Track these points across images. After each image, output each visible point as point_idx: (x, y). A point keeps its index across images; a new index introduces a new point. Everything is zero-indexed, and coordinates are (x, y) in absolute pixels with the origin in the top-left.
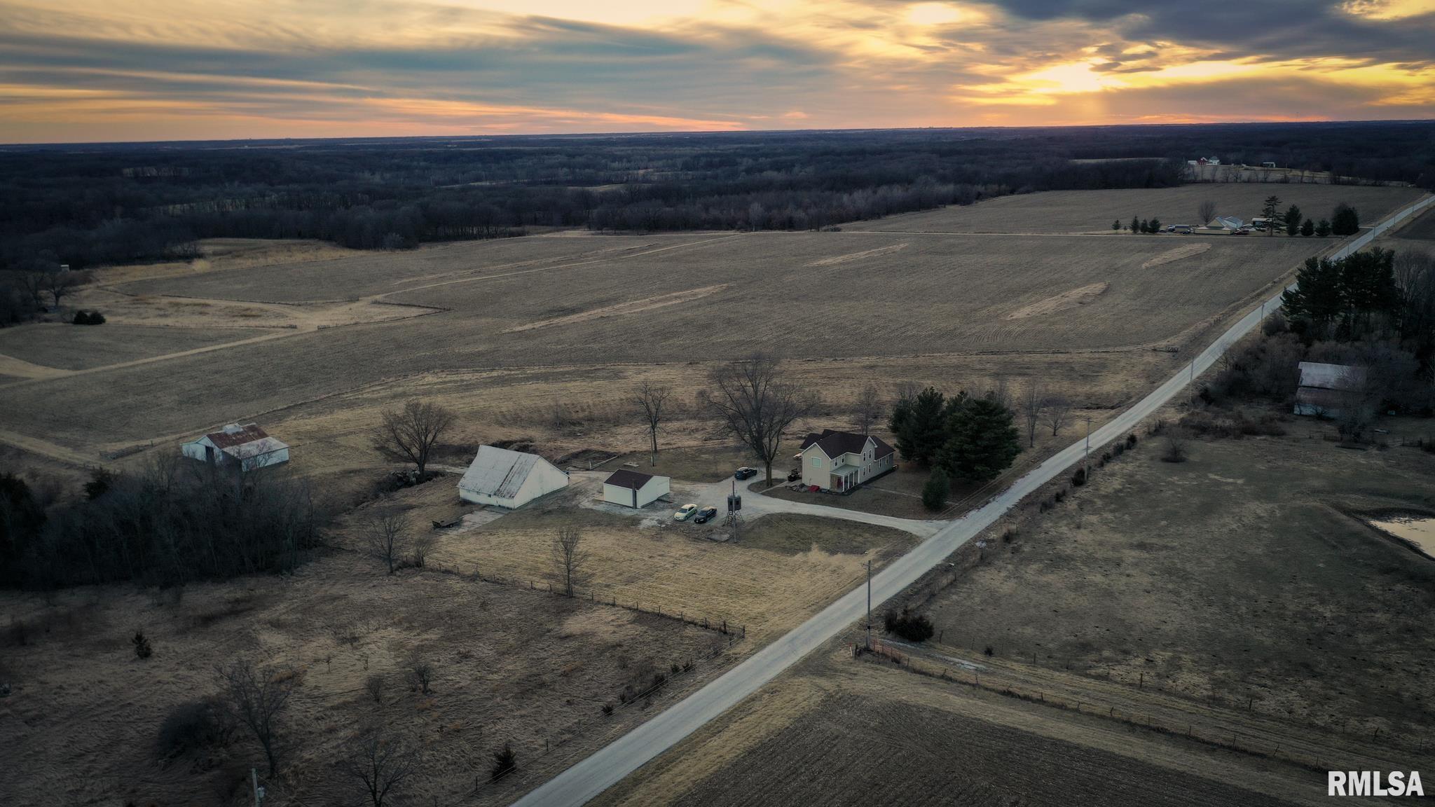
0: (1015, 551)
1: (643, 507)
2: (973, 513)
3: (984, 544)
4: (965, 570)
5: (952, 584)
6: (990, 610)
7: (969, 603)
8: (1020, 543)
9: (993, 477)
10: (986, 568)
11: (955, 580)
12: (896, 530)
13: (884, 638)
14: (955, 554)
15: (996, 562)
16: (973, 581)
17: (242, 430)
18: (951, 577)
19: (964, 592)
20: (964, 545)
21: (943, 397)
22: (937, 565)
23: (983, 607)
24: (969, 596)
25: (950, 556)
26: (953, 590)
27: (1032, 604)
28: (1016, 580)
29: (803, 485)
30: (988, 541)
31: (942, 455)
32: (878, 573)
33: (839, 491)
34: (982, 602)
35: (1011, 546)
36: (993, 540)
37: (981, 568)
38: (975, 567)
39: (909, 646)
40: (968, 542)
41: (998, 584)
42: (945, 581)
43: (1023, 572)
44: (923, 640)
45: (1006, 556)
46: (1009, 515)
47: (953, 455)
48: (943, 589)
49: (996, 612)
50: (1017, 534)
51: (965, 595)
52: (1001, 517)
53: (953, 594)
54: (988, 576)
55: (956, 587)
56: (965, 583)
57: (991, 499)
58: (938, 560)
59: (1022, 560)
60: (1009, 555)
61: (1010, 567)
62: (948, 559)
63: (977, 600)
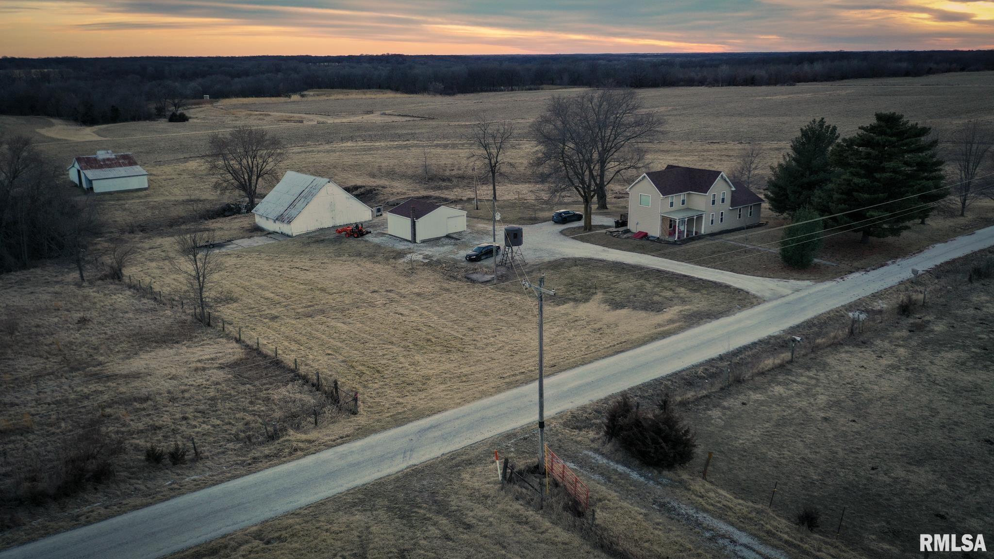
0: (915, 329)
1: (423, 242)
2: (856, 275)
3: (863, 316)
4: (815, 349)
5: (782, 367)
6: (842, 421)
7: (804, 404)
8: (927, 318)
9: (896, 232)
10: (857, 350)
11: (791, 362)
12: (728, 287)
13: (596, 451)
14: (809, 324)
15: (878, 342)
16: (824, 367)
17: (113, 157)
18: (786, 356)
19: (802, 383)
20: (829, 313)
21: (837, 132)
22: (770, 337)
23: (830, 414)
24: (807, 391)
25: (798, 326)
26: (781, 378)
27: (936, 421)
28: (909, 374)
29: (628, 231)
30: (872, 313)
31: (820, 198)
32: (664, 337)
33: (671, 239)
34: (830, 406)
35: (911, 321)
36: (880, 312)
37: (847, 348)
38: (836, 345)
39: (634, 475)
40: (837, 311)
41: (872, 377)
42: (769, 362)
43: (926, 362)
44: (670, 466)
45: (898, 334)
46: (916, 281)
47: (836, 196)
48: (762, 373)
49: (857, 427)
50: (924, 306)
51: (800, 388)
52: (901, 283)
53: (779, 383)
54: (855, 361)
55: (789, 372)
56: (809, 369)
57: (890, 262)
58: (774, 330)
59: (925, 344)
60: (905, 333)
61: (901, 351)
62: (793, 330)
63: (822, 399)
